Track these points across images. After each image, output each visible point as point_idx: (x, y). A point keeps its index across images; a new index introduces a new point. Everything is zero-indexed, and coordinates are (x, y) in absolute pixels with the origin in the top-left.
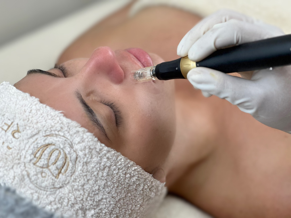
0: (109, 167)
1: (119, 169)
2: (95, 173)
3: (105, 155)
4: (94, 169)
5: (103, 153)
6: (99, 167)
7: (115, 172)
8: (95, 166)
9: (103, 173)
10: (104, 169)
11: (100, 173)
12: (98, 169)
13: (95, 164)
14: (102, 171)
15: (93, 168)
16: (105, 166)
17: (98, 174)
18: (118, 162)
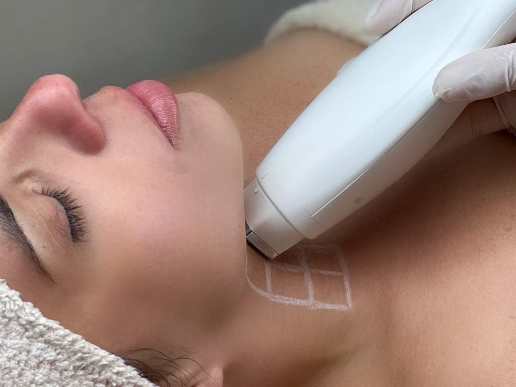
0: (52, 363)
1: (76, 369)
2: (15, 372)
3: (42, 335)
4: (13, 364)
5: (37, 330)
6: (26, 362)
7: (66, 373)
8: (15, 356)
9: (34, 375)
10: (38, 366)
11: (28, 374)
12: (22, 365)
13: (14, 352)
14: (33, 371)
15: (9, 359)
16: (41, 359)
17: (20, 375)
18: (75, 353)
